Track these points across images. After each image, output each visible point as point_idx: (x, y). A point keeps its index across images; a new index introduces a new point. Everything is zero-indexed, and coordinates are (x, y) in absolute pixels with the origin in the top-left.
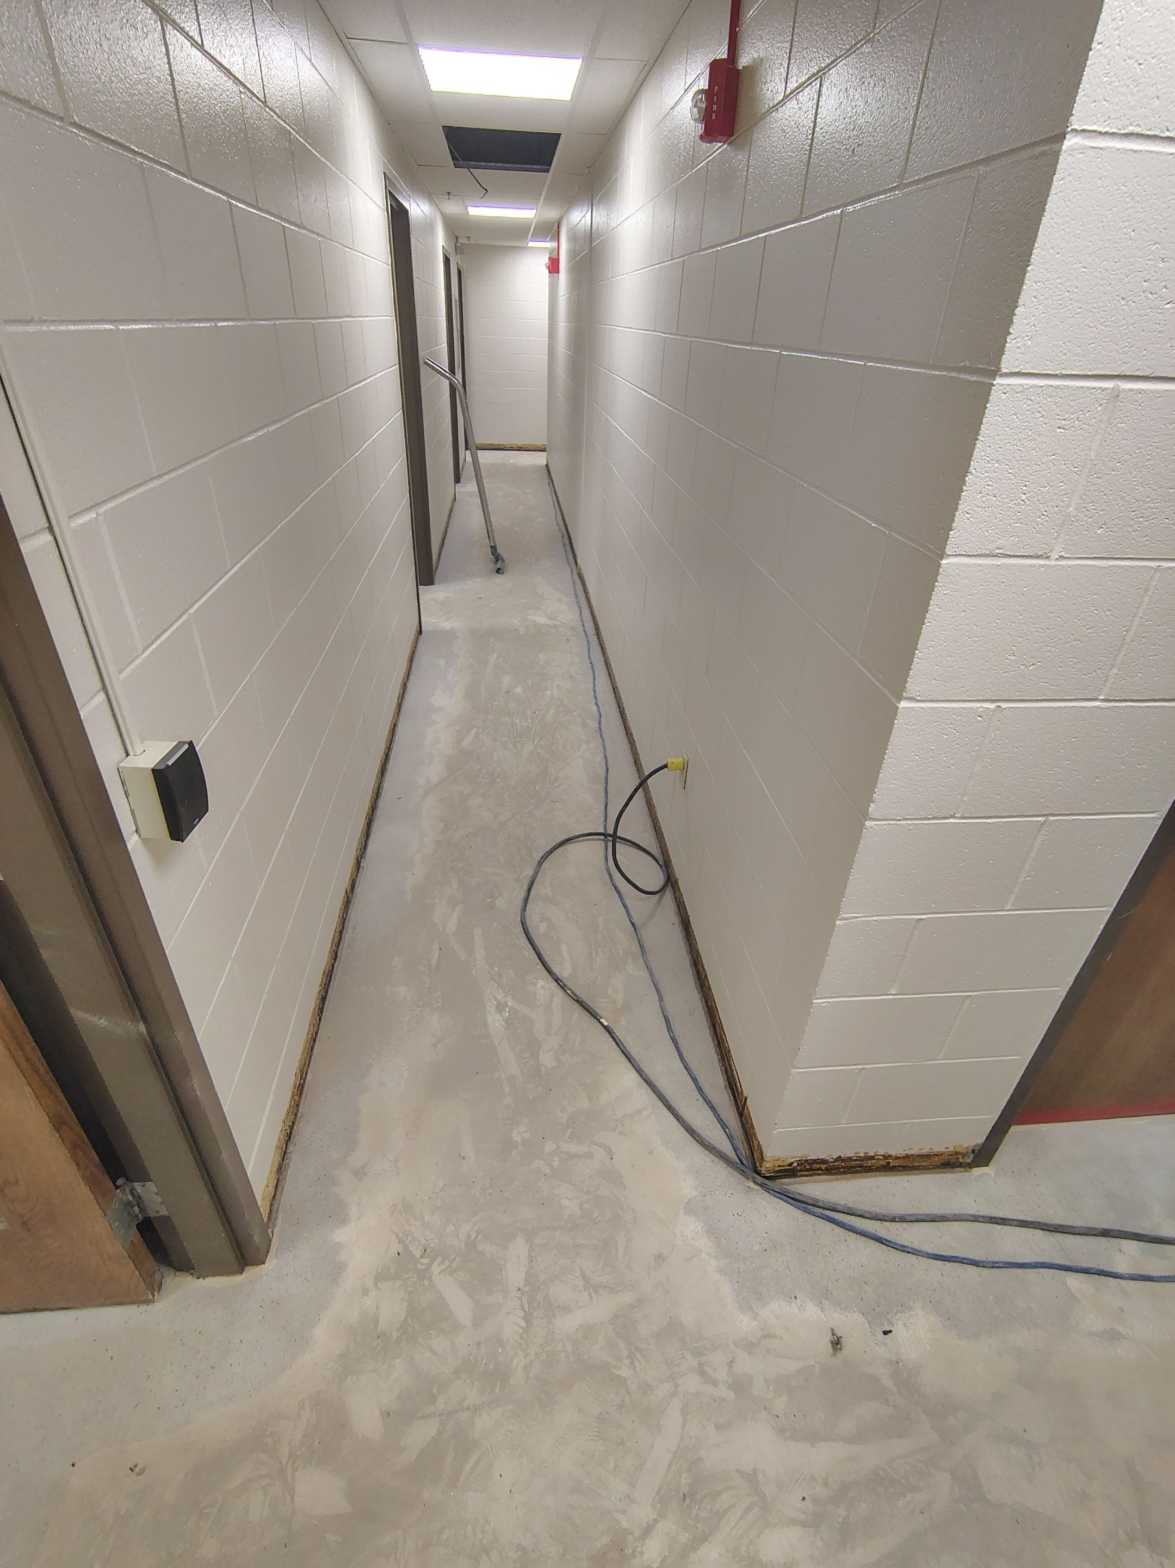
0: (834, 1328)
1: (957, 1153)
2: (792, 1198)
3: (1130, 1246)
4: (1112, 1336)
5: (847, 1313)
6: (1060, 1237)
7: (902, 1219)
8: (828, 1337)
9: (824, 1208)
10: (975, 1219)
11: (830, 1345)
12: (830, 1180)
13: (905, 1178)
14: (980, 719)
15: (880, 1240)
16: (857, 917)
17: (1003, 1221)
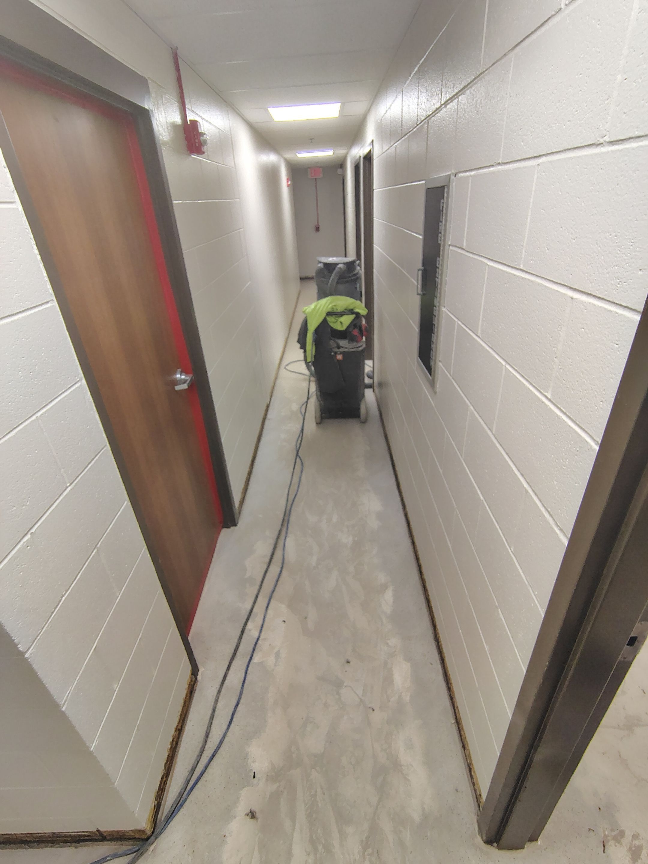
0: (245, 813)
1: (189, 684)
2: (172, 814)
3: (250, 625)
4: (277, 655)
5: (240, 799)
6: (238, 654)
7: (207, 735)
8: (248, 818)
9: (185, 790)
10: (219, 692)
11: (252, 820)
12: (172, 777)
13: (188, 722)
14: (29, 547)
15: (213, 756)
16: (69, 693)
17: (225, 677)
